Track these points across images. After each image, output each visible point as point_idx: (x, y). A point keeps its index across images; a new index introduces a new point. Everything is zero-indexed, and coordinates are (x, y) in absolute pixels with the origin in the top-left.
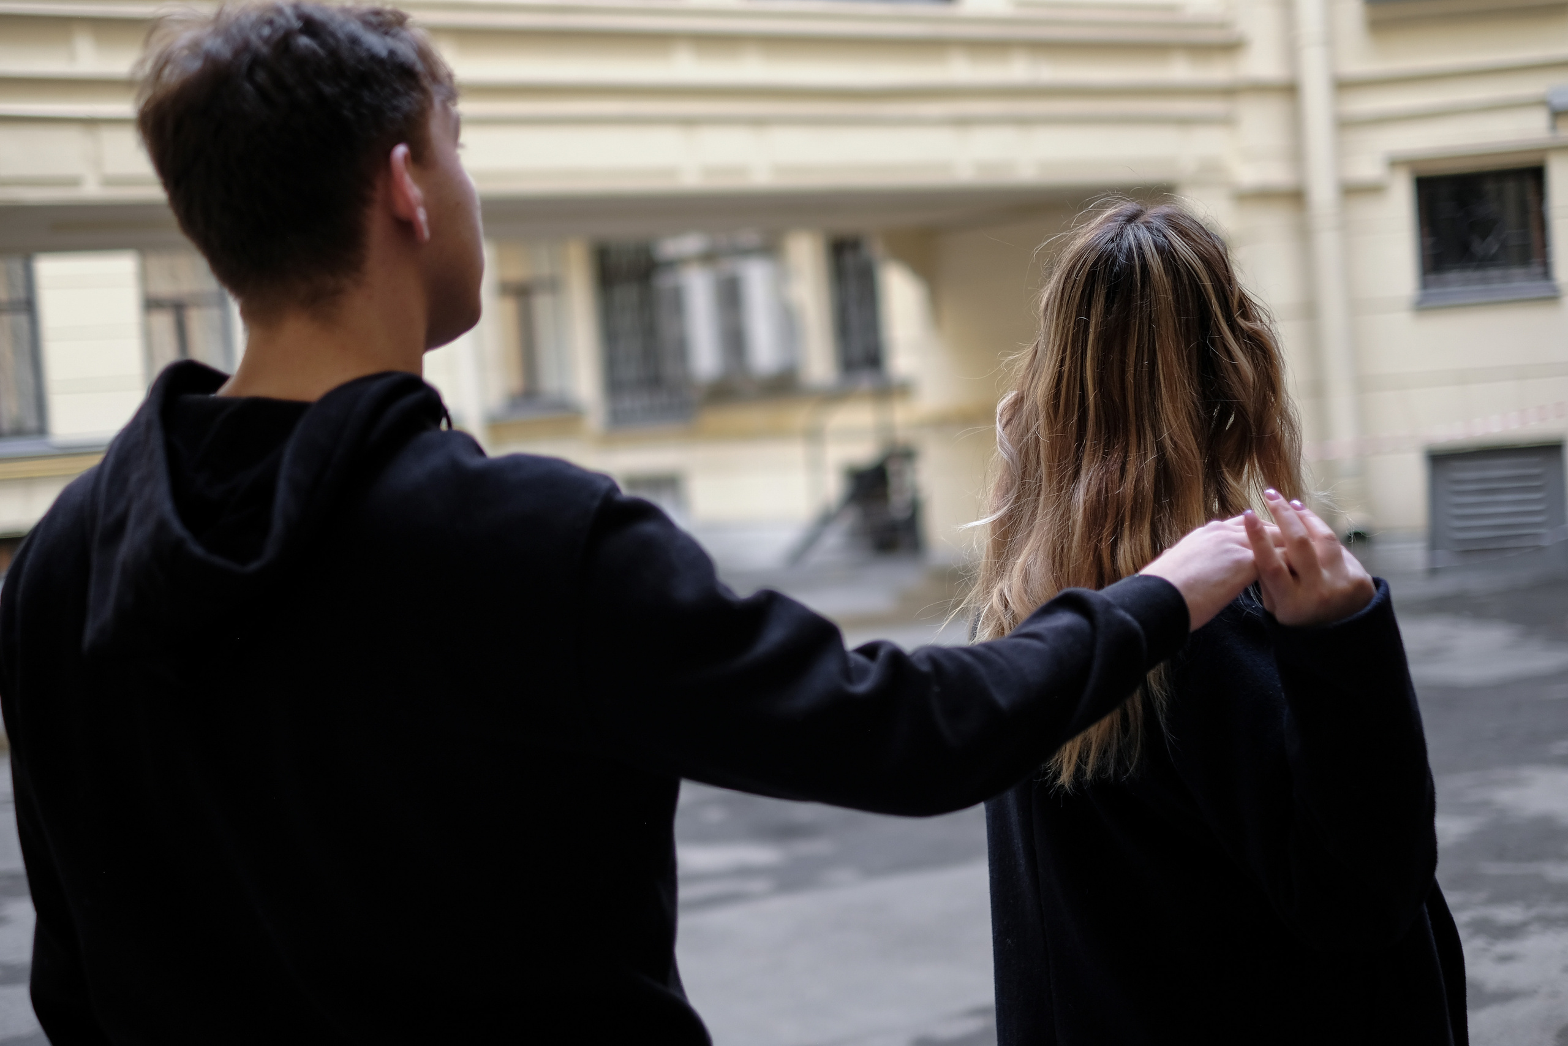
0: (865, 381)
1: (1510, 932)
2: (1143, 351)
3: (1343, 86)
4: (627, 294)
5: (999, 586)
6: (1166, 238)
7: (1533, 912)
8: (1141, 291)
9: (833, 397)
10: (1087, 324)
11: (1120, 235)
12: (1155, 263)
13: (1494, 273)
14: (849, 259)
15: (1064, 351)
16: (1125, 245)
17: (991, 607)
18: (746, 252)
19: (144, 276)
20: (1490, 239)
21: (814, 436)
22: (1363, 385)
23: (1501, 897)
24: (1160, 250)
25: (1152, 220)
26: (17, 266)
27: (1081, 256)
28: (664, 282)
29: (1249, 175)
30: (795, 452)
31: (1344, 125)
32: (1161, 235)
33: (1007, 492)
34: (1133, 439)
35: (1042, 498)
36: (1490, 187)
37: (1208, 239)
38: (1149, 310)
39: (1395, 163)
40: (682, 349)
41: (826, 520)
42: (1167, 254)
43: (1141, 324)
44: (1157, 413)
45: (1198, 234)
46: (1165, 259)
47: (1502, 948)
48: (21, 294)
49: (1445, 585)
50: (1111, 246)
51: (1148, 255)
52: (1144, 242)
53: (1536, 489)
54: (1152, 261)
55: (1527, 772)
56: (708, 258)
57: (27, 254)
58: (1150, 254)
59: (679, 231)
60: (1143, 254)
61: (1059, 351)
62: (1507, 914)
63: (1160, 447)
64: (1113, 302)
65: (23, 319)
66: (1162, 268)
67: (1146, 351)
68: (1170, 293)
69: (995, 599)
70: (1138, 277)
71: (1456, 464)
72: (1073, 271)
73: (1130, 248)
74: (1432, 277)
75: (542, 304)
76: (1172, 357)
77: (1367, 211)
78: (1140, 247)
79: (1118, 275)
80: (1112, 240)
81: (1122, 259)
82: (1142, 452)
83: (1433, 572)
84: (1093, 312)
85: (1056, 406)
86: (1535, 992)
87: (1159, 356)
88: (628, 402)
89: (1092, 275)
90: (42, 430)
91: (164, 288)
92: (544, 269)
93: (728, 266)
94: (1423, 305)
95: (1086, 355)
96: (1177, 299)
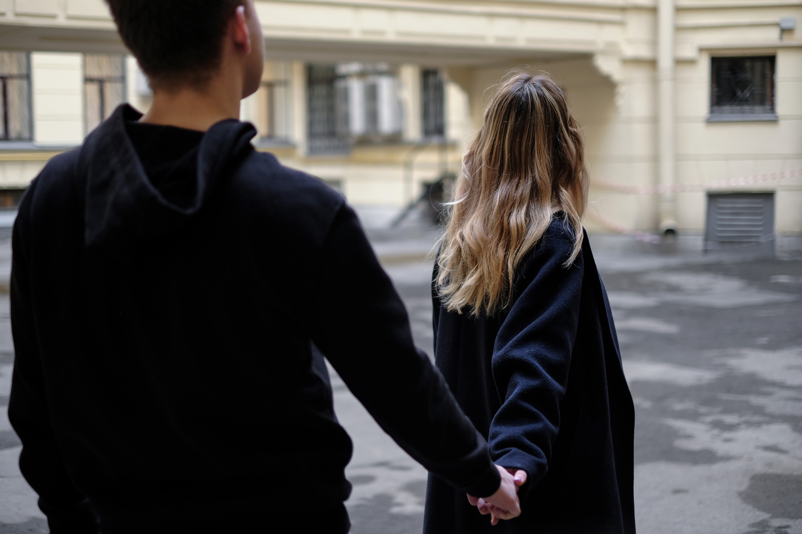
0: (435, 140)
1: (731, 427)
2: (530, 138)
3: (679, 10)
4: (321, 90)
5: (460, 231)
6: (542, 91)
7: (743, 419)
8: (531, 113)
9: (419, 147)
10: (507, 125)
11: (522, 88)
12: (537, 102)
13: (747, 108)
14: (431, 80)
15: (496, 136)
16: (525, 93)
17: (455, 239)
18: (381, 73)
19: (84, 66)
20: (745, 91)
21: (408, 165)
22: (678, 158)
23: (728, 411)
24: (540, 96)
25: (536, 83)
26: (23, 56)
27: (505, 96)
28: (340, 84)
29: (630, 51)
30: (399, 173)
31: (679, 29)
32: (540, 90)
33: (465, 192)
34: (523, 174)
35: (481, 197)
36: (748, 64)
37: (558, 92)
38: (534, 121)
39: (702, 50)
40: (347, 119)
41: (411, 207)
42: (542, 98)
43: (530, 127)
44: (533, 164)
45: (554, 90)
46: (542, 101)
47: (727, 435)
48: (24, 71)
49: (711, 258)
50: (519, 93)
51: (535, 98)
52: (533, 92)
53: (760, 214)
54: (536, 101)
55: (744, 351)
56: (362, 75)
57: (28, 52)
58: (535, 97)
59: (348, 61)
60: (532, 97)
61: (493, 136)
62: (730, 419)
63: (534, 177)
64: (519, 116)
65: (24, 83)
66: (540, 104)
67: (531, 138)
68: (542, 114)
69: (457, 236)
70: (530, 107)
71: (720, 200)
72: (502, 102)
73: (527, 94)
74: (716, 108)
75: (279, 92)
76: (541, 140)
77: (687, 72)
78: (531, 94)
79: (521, 106)
80: (519, 90)
81: (523, 99)
82: (526, 181)
83: (706, 251)
84: (510, 121)
85: (490, 159)
86: (741, 457)
87: (536, 140)
88: (318, 143)
89: (510, 104)
90: (31, 139)
91: (94, 73)
92: (281, 76)
93: (371, 79)
94: (710, 122)
95: (505, 138)
96: (545, 117)
